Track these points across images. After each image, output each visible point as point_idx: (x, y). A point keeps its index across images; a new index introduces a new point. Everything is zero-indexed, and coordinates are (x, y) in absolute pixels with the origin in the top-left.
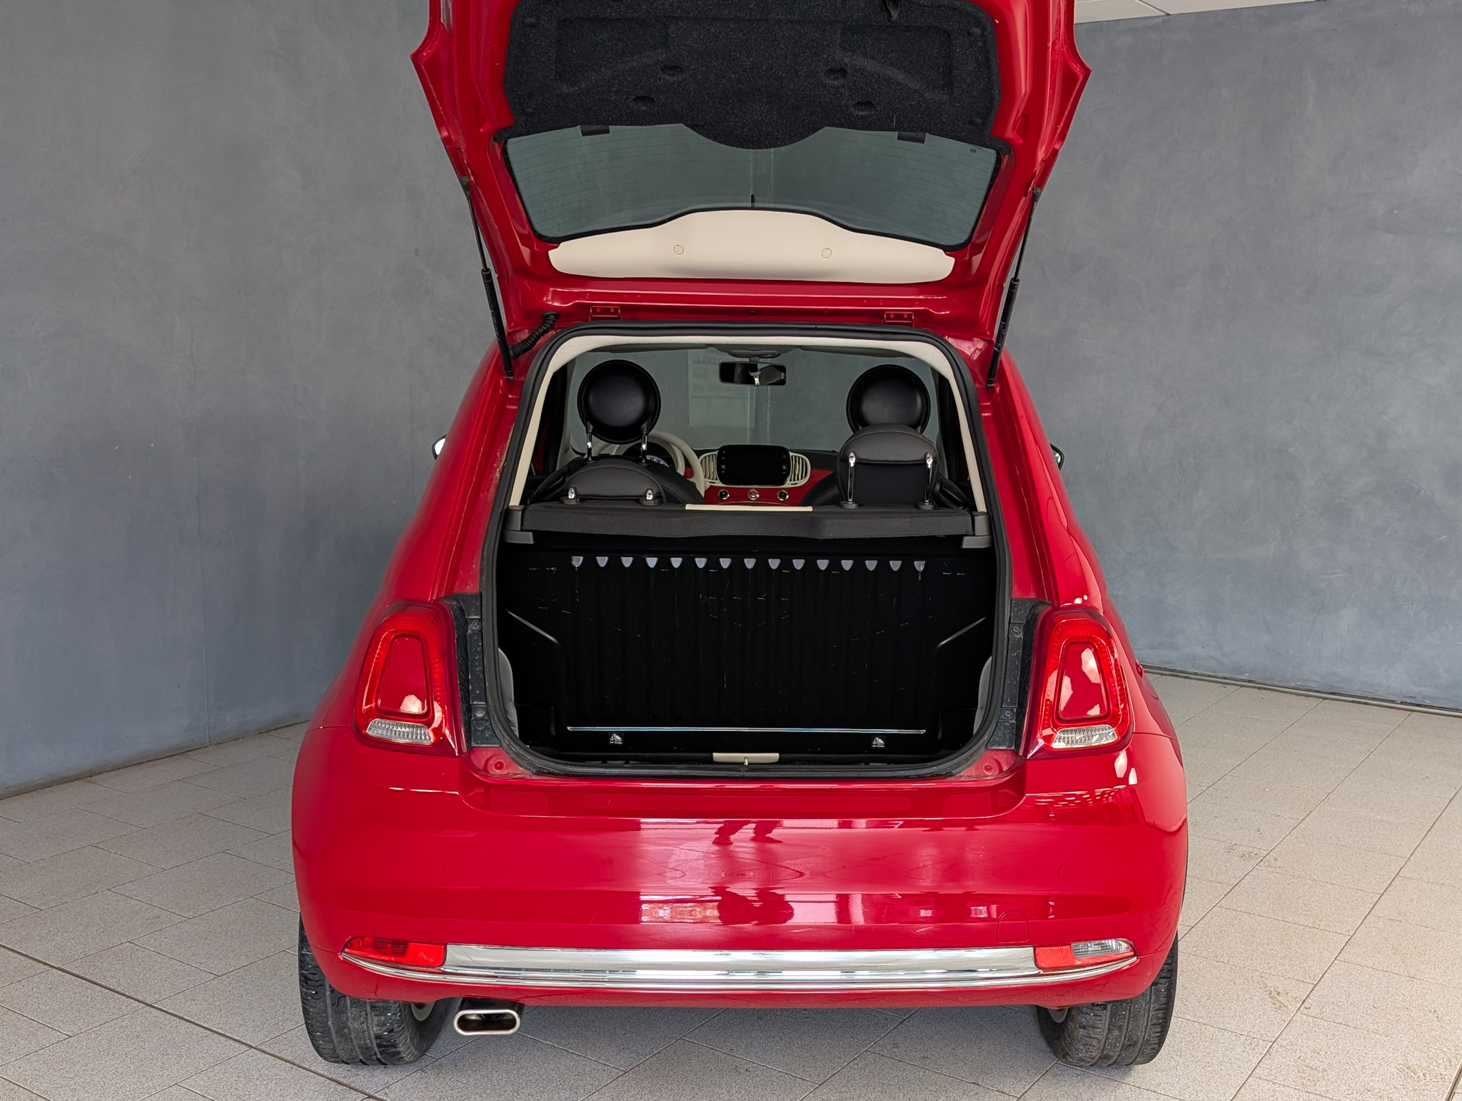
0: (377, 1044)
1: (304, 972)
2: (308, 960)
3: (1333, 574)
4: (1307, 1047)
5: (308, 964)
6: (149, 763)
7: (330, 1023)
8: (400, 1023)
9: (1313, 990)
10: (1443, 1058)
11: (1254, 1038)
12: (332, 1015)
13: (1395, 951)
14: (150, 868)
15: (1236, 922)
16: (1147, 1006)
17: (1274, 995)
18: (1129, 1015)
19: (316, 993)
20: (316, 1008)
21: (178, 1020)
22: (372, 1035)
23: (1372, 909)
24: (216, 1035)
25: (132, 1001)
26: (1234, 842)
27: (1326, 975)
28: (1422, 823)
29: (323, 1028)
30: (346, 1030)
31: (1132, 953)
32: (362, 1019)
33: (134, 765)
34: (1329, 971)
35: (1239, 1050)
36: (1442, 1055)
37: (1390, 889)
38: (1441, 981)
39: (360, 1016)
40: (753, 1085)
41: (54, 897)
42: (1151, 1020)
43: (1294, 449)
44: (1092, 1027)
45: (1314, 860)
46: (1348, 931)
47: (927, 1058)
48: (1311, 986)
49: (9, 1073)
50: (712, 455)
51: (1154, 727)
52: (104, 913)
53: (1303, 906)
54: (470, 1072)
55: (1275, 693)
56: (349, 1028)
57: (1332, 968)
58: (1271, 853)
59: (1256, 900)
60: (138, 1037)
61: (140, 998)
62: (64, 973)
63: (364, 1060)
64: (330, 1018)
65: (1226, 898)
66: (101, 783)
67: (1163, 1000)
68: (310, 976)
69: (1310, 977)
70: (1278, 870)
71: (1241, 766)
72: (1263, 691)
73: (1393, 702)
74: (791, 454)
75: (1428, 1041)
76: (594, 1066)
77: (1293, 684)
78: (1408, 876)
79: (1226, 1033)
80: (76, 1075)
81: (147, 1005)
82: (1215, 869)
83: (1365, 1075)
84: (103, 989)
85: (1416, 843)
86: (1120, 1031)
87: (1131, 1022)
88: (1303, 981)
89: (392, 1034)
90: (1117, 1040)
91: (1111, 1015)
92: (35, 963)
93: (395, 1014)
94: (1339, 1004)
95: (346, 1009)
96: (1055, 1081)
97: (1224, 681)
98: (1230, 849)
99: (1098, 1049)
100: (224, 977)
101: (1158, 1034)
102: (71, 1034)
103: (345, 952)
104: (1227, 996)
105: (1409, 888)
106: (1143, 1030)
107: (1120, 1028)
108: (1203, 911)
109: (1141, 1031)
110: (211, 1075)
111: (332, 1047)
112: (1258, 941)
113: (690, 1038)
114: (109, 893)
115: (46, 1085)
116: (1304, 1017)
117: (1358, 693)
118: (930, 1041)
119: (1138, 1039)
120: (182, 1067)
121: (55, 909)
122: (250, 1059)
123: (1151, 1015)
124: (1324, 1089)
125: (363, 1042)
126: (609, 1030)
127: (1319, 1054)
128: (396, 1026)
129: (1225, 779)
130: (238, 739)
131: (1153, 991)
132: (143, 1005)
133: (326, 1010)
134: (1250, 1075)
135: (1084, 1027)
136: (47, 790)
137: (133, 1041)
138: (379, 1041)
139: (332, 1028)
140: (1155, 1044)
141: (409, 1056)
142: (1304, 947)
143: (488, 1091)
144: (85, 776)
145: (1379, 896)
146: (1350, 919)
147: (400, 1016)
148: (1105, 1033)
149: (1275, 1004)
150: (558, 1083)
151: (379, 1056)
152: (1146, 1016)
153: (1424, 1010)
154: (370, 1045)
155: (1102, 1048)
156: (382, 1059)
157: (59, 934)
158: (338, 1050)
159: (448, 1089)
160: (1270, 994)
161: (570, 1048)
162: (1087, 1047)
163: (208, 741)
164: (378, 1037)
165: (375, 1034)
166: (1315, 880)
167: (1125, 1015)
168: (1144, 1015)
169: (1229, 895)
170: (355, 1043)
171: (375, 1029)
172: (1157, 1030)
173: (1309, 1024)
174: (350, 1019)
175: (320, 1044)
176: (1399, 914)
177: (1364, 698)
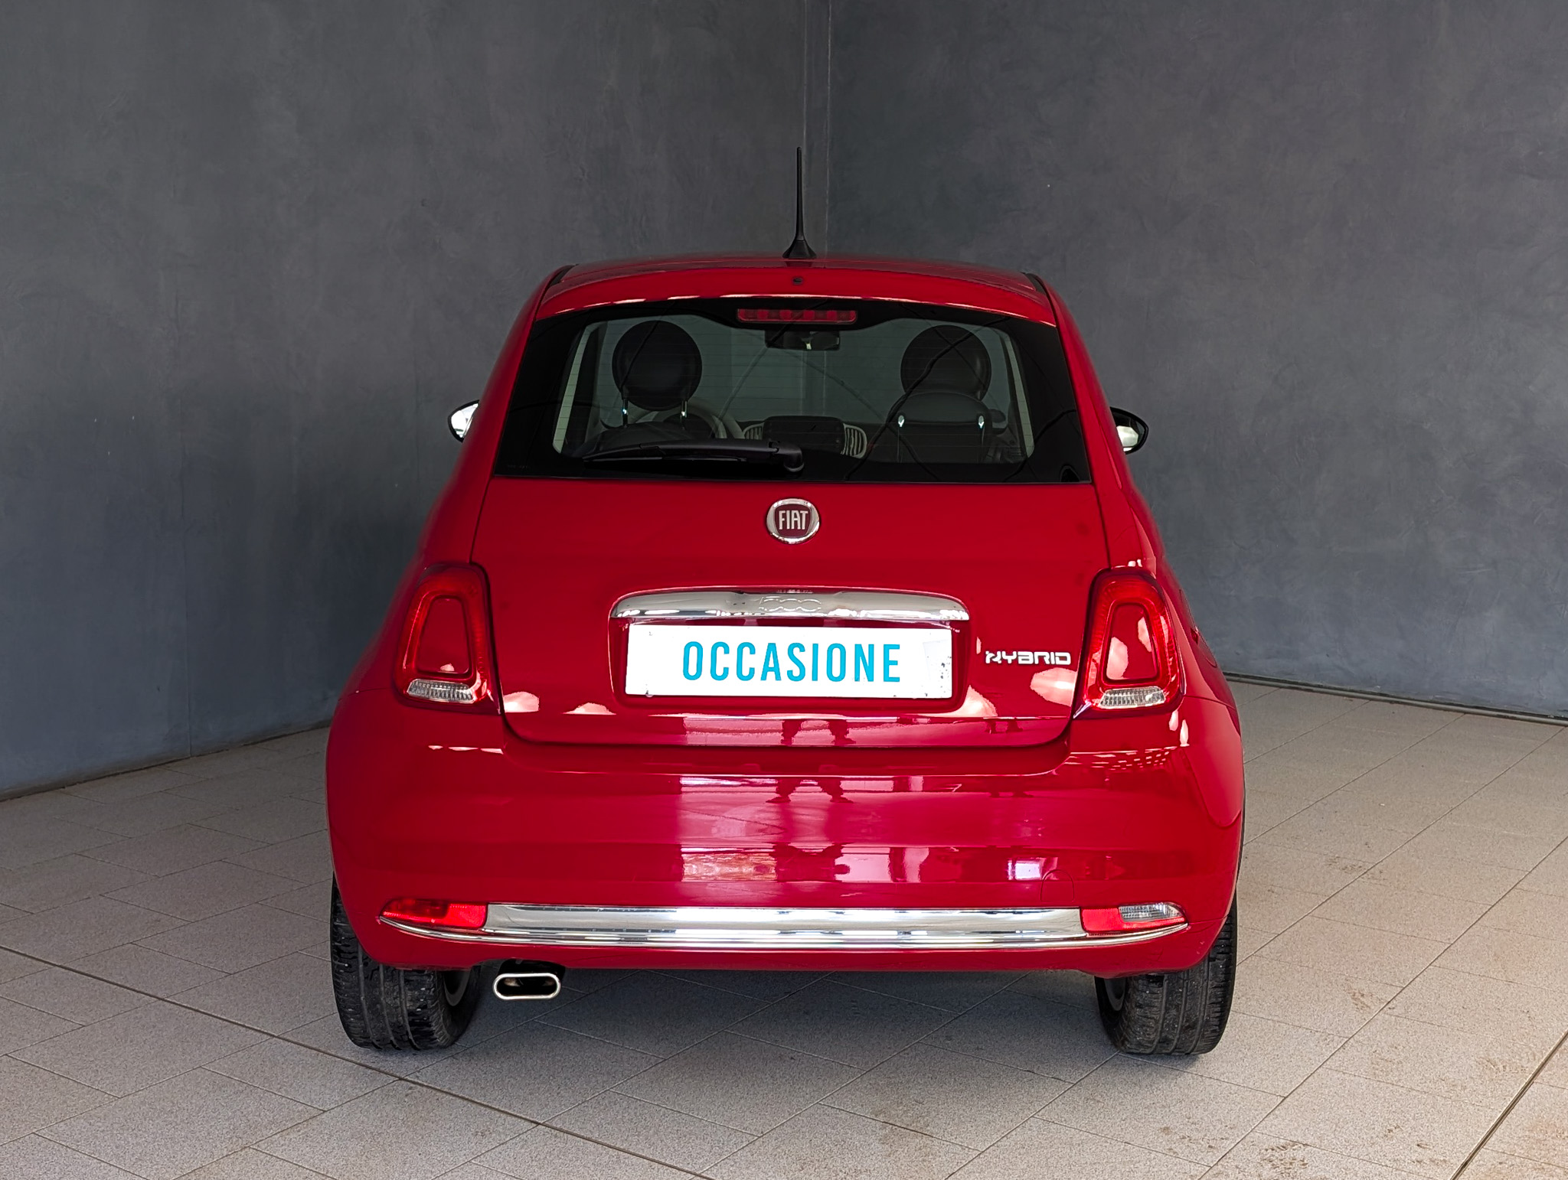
0: (410, 1023)
1: (336, 944)
2: (341, 931)
3: (1475, 569)
4: (1385, 1042)
5: (341, 935)
6: (126, 775)
7: (362, 998)
8: (434, 998)
9: (1401, 992)
10: (1527, 1053)
11: (1329, 1034)
12: (365, 991)
13: (1496, 958)
14: (142, 875)
15: (1327, 930)
16: (1205, 983)
17: (1357, 997)
18: (1186, 993)
19: (350, 966)
20: (348, 982)
21: (194, 1012)
22: (405, 1012)
23: (1479, 919)
24: (235, 1026)
25: (143, 995)
26: (1337, 855)
27: (1416, 979)
28: (1553, 837)
29: (355, 1004)
30: (378, 1006)
31: (1182, 919)
32: (395, 994)
33: (109, 776)
34: (1421, 976)
35: (1312, 1045)
36: (1527, 1050)
37: (1503, 901)
38: (1541, 985)
39: (394, 991)
40: (798, 1071)
41: (44, 902)
42: (1210, 998)
43: (1429, 425)
44: (1148, 1005)
45: (1424, 872)
46: (1449, 939)
47: (982, 1049)
48: (1399, 989)
49: (27, 1056)
50: (758, 428)
51: (1207, 691)
52: (100, 917)
53: (1404, 916)
54: (503, 1059)
55: (1408, 707)
56: (381, 1004)
57: (1425, 973)
58: (1377, 866)
59: (1353, 910)
60: (154, 1027)
61: (151, 993)
62: (67, 971)
63: (395, 1042)
64: (363, 994)
65: (1321, 908)
66: (76, 794)
67: (1222, 977)
68: (343, 948)
69: (1399, 981)
70: (1382, 882)
71: (1358, 781)
72: (1395, 705)
73: (1546, 716)
74: (845, 426)
75: (1515, 1038)
76: (632, 1055)
77: (1431, 698)
78: (1525, 888)
79: (1300, 1030)
80: (96, 1059)
81: (159, 999)
82: (1312, 880)
83: (1442, 1067)
84: (111, 985)
85: (1541, 857)
86: (1178, 1011)
87: (1188, 1001)
88: (1391, 985)
89: (425, 1010)
90: (1175, 1020)
91: (1167, 993)
92: (34, 962)
93: (430, 989)
94: (1427, 1005)
95: (379, 983)
96: (1114, 1070)
97: (1351, 694)
98: (1332, 862)
99: (1156, 1030)
100: (236, 975)
101: (1218, 1015)
102: (84, 1024)
103: (383, 916)
104: (1307, 998)
105: (1525, 899)
106: (1203, 1010)
107: (1177, 1007)
108: (1292, 920)
109: (1200, 1010)
110: (236, 1059)
111: (363, 1025)
112: (1349, 947)
113: (732, 1030)
114: (102, 898)
115: (67, 1067)
116: (1387, 1016)
117: (1505, 707)
118: (985, 1035)
119: (1197, 1020)
120: (204, 1053)
121: (46, 912)
122: (273, 1047)
123: (1209, 992)
124: (1396, 1078)
125: (395, 1019)
126: (648, 1023)
127: (1396, 1048)
128: (429, 1002)
129: (1337, 794)
130: (222, 751)
131: (1210, 967)
132: (155, 999)
133: (359, 984)
134: (1320, 1066)
135: (1140, 1006)
136: (16, 800)
137: (150, 1030)
138: (411, 1018)
139: (364, 1003)
140: (1216, 1025)
141: (441, 1038)
142: (1398, 954)
143: (523, 1075)
144: (57, 786)
145: (1490, 907)
146: (1453, 928)
147: (433, 992)
148: (1163, 1012)
149: (1356, 1005)
150: (595, 1069)
151: (411, 1037)
152: (1204, 994)
153: (1516, 1011)
154: (402, 1023)
155: (1159, 1030)
156: (413, 1041)
157: (56, 935)
158: (369, 1030)
159: (481, 1073)
160: (1354, 995)
161: (607, 1039)
162: (1144, 1028)
164: (411, 1013)
165: (408, 1010)
166: (1421, 891)
167: (1182, 992)
168: (1202, 993)
169: (1323, 905)
170: (387, 1021)
171: (408, 1005)
172: (1216, 1010)
173: (1390, 1023)
174: (383, 994)
175: (351, 1022)
176: (1509, 924)
177: (1511, 712)
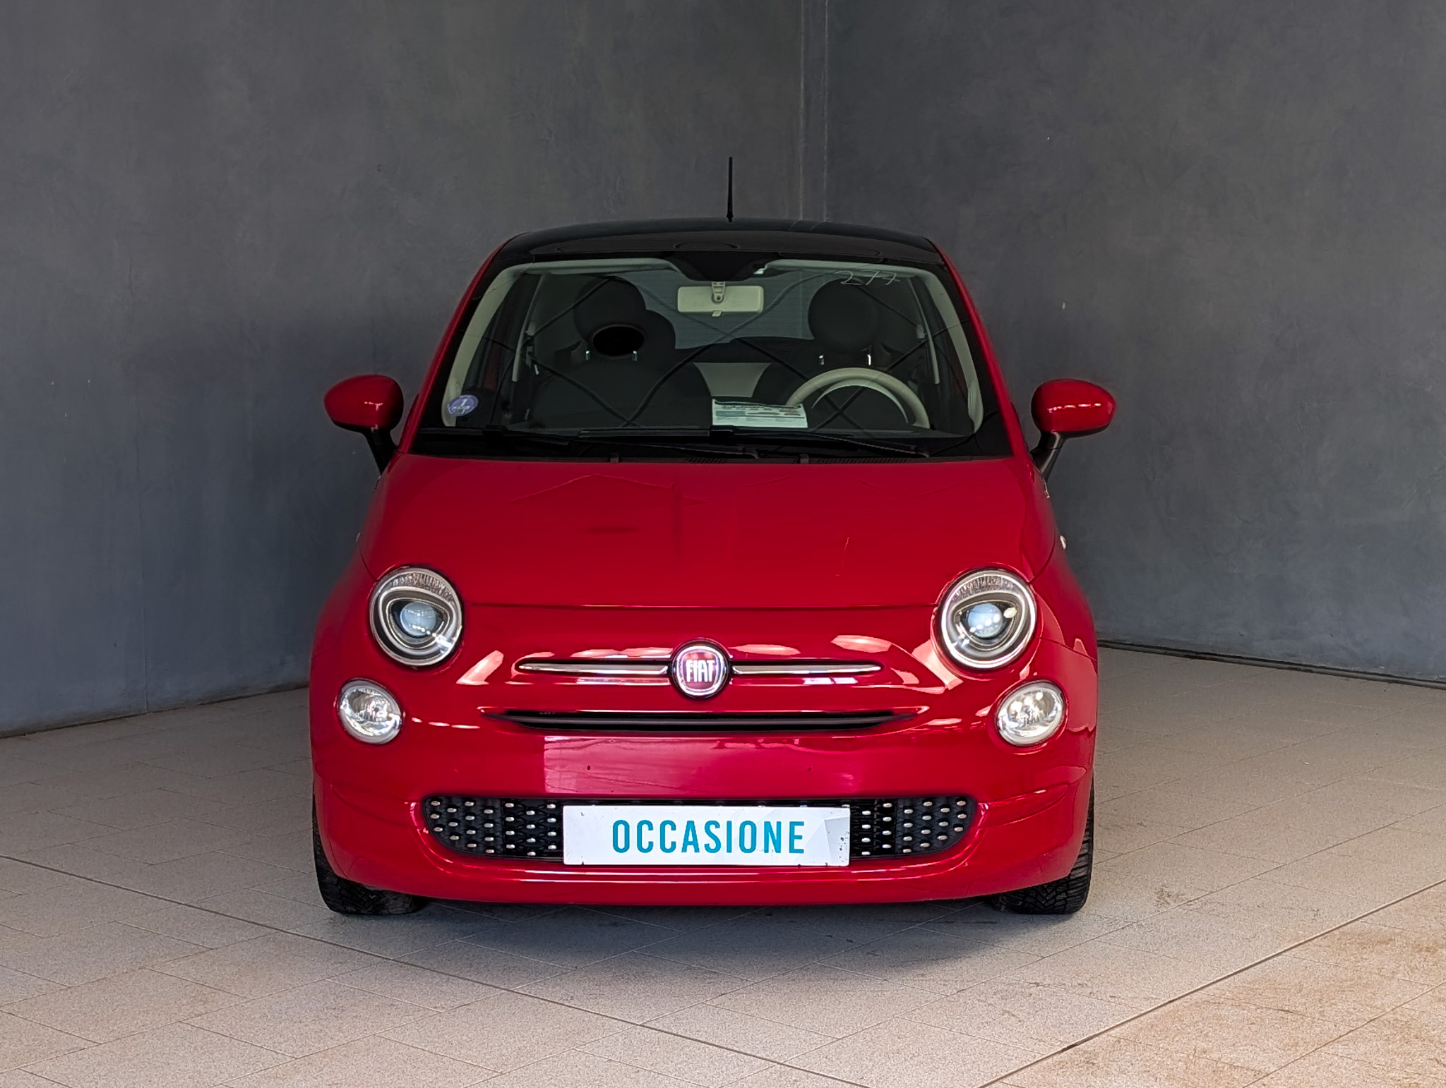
163: (145, 707)
